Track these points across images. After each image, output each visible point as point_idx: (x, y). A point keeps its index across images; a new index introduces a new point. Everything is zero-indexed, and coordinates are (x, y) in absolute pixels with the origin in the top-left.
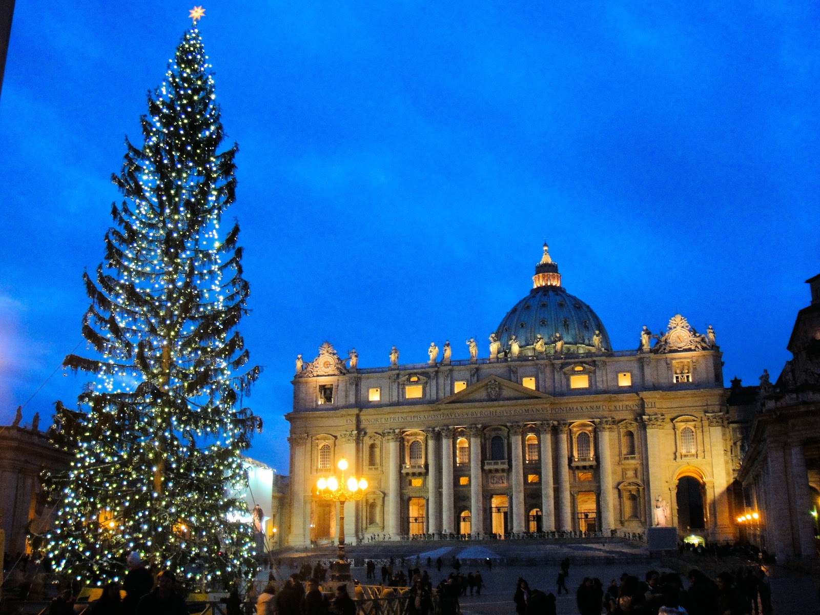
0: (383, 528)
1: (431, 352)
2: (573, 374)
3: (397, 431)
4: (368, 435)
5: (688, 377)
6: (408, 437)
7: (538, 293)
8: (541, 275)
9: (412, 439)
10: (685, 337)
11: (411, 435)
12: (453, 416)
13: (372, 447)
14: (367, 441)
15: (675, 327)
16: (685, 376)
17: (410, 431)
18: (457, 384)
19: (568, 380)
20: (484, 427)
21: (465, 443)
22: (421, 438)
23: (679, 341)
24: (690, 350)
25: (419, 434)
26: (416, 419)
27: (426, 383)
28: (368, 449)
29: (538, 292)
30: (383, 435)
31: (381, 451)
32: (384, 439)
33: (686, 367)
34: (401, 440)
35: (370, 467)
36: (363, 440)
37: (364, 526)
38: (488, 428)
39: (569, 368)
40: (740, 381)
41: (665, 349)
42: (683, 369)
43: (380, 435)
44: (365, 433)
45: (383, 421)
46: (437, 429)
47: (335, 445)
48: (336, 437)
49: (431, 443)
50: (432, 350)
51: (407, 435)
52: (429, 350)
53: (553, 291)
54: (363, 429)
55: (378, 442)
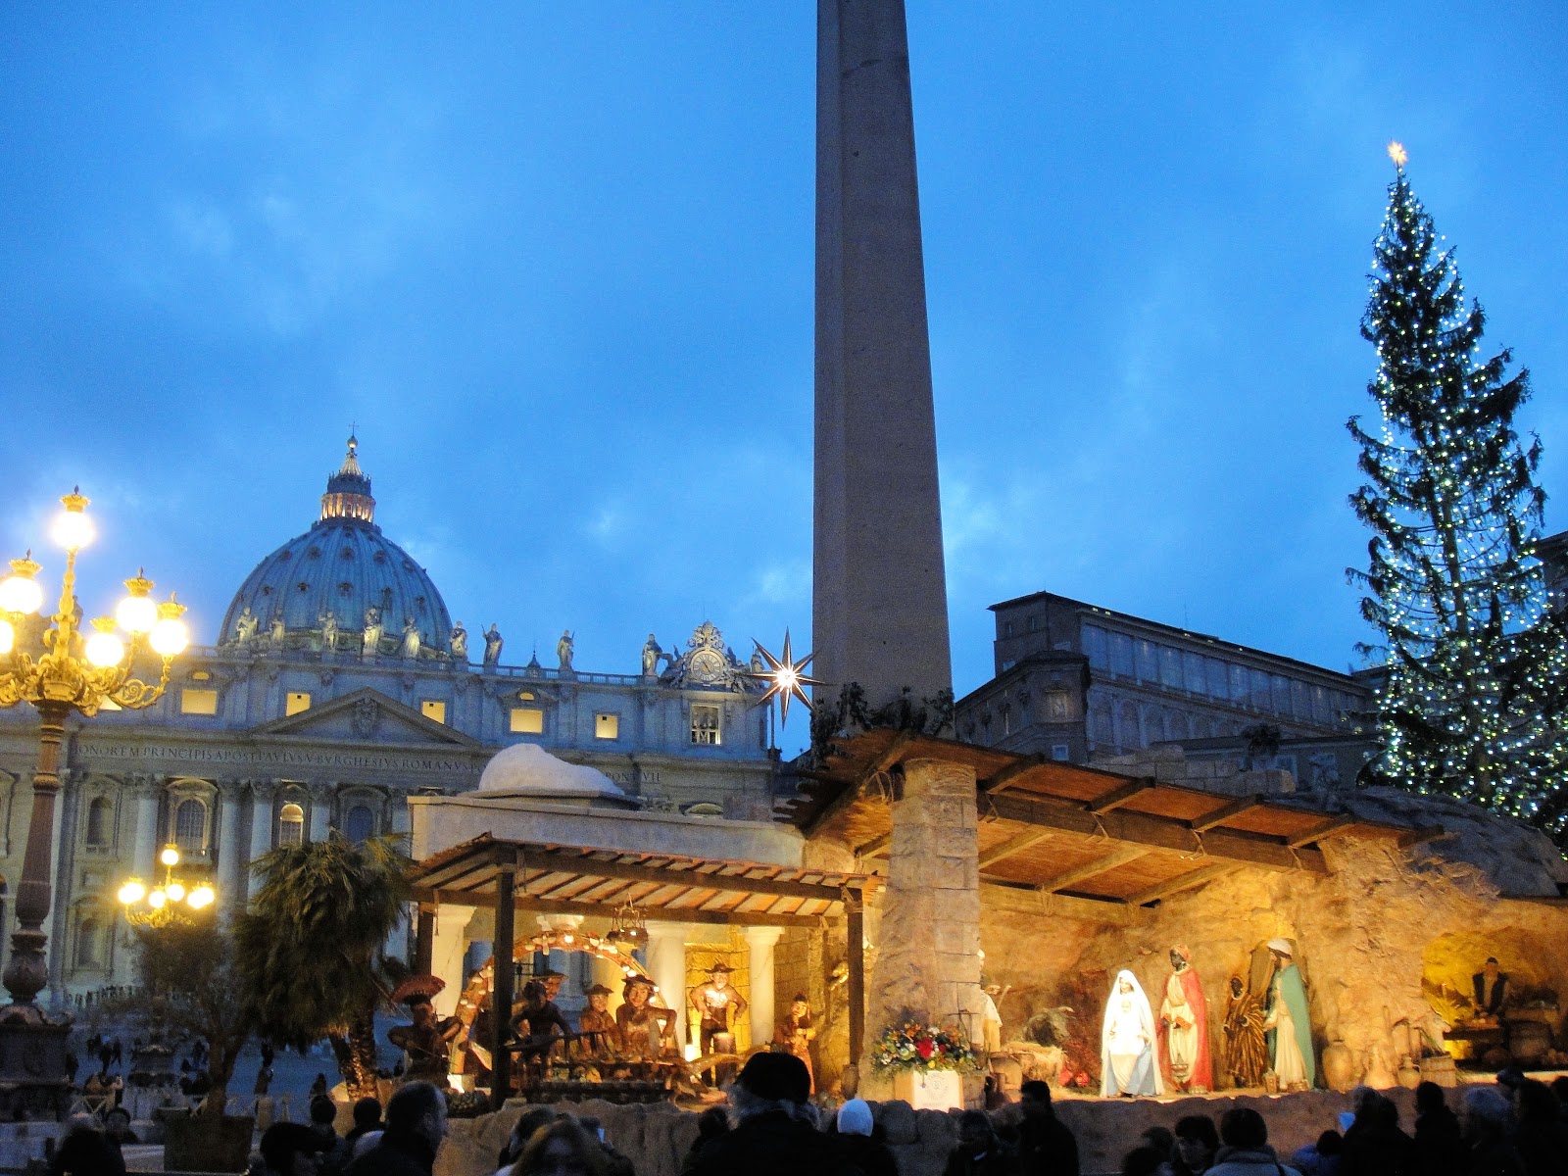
0: (112, 972)
1: (242, 625)
2: (515, 707)
3: (159, 777)
4: (90, 780)
5: (713, 735)
6: (176, 792)
7: (332, 528)
8: (340, 495)
9: (185, 795)
10: (717, 665)
11: (184, 787)
12: (281, 760)
13: (97, 804)
14: (88, 794)
15: (700, 645)
16: (708, 732)
17: (183, 778)
18: (292, 696)
19: (506, 715)
20: (341, 787)
21: (299, 813)
22: (203, 797)
23: (705, 669)
24: (723, 688)
25: (200, 788)
26: (200, 757)
27: (228, 685)
28: (87, 808)
29: (334, 528)
30: (126, 782)
31: (118, 816)
32: (125, 791)
33: (710, 718)
34: (163, 794)
35: (91, 846)
36: (77, 791)
37: (68, 966)
38: (347, 791)
39: (512, 691)
40: (780, 751)
41: (681, 681)
42: (706, 721)
43: (119, 781)
44: (86, 775)
45: (127, 752)
46: (243, 782)
47: (12, 794)
48: (16, 777)
49: (228, 809)
50: (245, 622)
51: (176, 787)
52: (240, 621)
53: (363, 531)
54: (80, 766)
55: (110, 796)
